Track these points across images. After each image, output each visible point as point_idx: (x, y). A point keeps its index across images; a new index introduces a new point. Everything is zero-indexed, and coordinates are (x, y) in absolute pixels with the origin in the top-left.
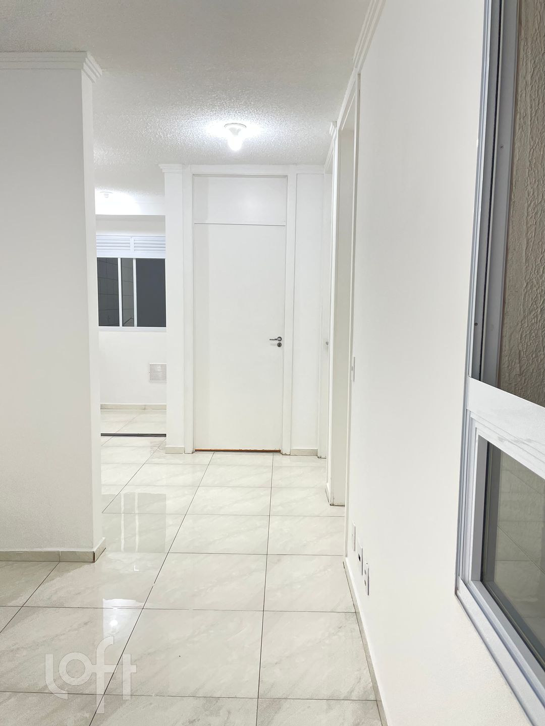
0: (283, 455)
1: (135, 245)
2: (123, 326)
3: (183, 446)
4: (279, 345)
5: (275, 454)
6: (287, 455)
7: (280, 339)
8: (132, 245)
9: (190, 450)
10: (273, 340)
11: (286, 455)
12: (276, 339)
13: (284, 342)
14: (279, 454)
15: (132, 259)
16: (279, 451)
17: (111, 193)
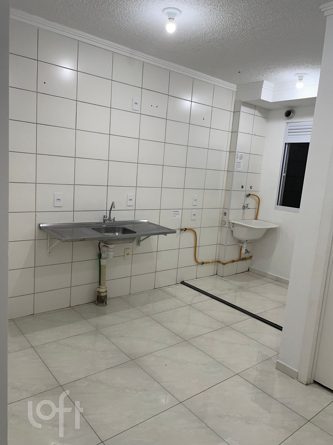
3: (297, 370)
17: (305, 74)
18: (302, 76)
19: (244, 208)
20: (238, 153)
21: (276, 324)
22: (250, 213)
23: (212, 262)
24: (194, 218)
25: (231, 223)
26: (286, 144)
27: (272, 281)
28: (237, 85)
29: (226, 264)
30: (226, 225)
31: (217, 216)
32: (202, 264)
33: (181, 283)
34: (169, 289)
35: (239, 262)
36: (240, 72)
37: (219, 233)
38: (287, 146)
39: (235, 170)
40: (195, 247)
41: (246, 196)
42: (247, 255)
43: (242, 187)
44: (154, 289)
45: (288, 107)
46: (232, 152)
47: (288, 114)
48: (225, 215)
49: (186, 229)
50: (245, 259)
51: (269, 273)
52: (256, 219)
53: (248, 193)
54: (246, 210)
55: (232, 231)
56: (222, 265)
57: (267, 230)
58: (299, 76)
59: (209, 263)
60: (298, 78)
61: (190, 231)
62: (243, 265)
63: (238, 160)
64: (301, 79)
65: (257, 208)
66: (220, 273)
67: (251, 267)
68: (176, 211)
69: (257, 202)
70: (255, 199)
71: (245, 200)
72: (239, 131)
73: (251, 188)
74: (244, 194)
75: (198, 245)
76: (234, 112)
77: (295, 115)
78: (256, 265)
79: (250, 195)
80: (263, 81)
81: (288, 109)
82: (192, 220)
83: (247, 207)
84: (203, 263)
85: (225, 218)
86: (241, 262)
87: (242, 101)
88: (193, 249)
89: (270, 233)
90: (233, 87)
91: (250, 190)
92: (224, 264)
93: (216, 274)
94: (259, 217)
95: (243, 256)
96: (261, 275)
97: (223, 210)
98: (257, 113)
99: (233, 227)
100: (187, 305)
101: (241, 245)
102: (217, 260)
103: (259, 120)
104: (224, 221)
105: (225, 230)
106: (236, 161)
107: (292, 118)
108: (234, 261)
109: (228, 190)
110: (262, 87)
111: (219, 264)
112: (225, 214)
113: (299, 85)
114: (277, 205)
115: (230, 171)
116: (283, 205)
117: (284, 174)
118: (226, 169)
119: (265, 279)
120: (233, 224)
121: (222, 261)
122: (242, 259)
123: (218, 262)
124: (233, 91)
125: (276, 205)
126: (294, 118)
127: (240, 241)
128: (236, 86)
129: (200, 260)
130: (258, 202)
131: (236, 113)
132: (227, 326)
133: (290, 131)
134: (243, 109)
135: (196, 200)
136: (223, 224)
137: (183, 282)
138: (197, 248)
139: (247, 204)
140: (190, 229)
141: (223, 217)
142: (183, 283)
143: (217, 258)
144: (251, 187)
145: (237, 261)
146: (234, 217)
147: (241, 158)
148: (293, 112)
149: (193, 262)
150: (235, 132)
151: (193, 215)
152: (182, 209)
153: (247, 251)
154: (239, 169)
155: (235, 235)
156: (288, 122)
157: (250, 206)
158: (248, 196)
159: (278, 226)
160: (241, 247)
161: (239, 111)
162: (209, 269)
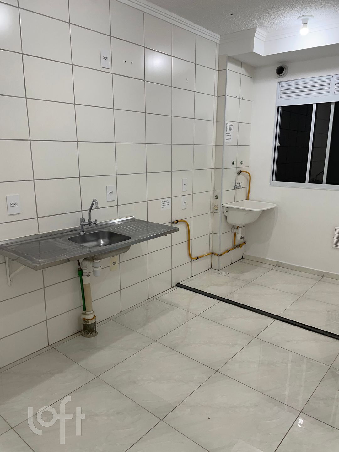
1: (336, 86)
2: (309, 183)
8: (333, 86)
15: (331, 104)
19: (236, 187)
20: (228, 122)
21: (307, 325)
22: (242, 193)
23: (206, 256)
24: (184, 206)
25: (224, 208)
26: (278, 107)
27: (272, 267)
28: (221, 36)
29: (221, 255)
30: (219, 211)
31: (207, 200)
32: (196, 260)
33: (177, 286)
34: (166, 296)
35: (233, 250)
36: (232, 15)
37: (212, 221)
38: (280, 110)
40: (189, 241)
41: (238, 174)
42: (242, 241)
43: (233, 163)
44: (149, 299)
45: (280, 62)
46: (220, 121)
47: (280, 71)
48: (217, 199)
49: (177, 221)
50: (240, 246)
51: (267, 258)
52: (248, 199)
53: (239, 169)
54: (239, 190)
55: (226, 216)
56: (217, 257)
59: (204, 256)
60: (302, 21)
61: (182, 223)
62: (237, 253)
63: (228, 130)
64: (305, 23)
65: (248, 186)
66: (215, 265)
67: (245, 253)
68: (164, 200)
70: (245, 176)
71: (237, 179)
72: (227, 94)
73: (241, 164)
74: (235, 171)
75: (191, 238)
76: (218, 71)
77: (287, 72)
78: (251, 251)
79: (241, 172)
80: (255, 29)
81: (280, 65)
82: (182, 209)
83: (239, 186)
84: (198, 258)
85: (217, 202)
86: (235, 249)
87: (229, 55)
88: (185, 244)
90: (216, 37)
91: (241, 166)
92: (220, 256)
93: (211, 268)
94: (250, 197)
95: (237, 243)
96: (258, 262)
97: (214, 193)
98: (243, 71)
99: (227, 211)
100: (195, 315)
101: (235, 231)
102: (211, 252)
103: (246, 79)
104: (216, 206)
105: (219, 217)
106: (226, 133)
107: (284, 76)
108: (229, 250)
109: (219, 169)
110: (254, 36)
111: (213, 256)
112: (217, 197)
114: (272, 181)
115: (219, 145)
116: (276, 181)
117: (278, 145)
118: (214, 144)
119: (264, 265)
120: (227, 208)
121: (217, 252)
122: (236, 246)
123: (213, 253)
124: (217, 43)
125: (270, 181)
126: (287, 75)
127: (233, 227)
128: (219, 36)
129: (194, 254)
130: (249, 179)
131: (222, 71)
132: (254, 338)
133: (283, 92)
134: (230, 66)
135: (185, 184)
136: (215, 209)
137: (178, 283)
138: (191, 241)
139: (240, 183)
140: (182, 221)
141: (214, 202)
142: (179, 285)
143: (210, 250)
144: (241, 162)
145: (231, 249)
146: (227, 200)
147: (231, 128)
148: (285, 69)
149: (188, 259)
150: (221, 96)
151: (183, 203)
152: (172, 197)
153: (241, 237)
154: (229, 142)
155: (229, 220)
156: (280, 81)
157: (242, 185)
158: (239, 173)
159: (275, 205)
160: (235, 233)
161: (226, 69)
162: (204, 263)
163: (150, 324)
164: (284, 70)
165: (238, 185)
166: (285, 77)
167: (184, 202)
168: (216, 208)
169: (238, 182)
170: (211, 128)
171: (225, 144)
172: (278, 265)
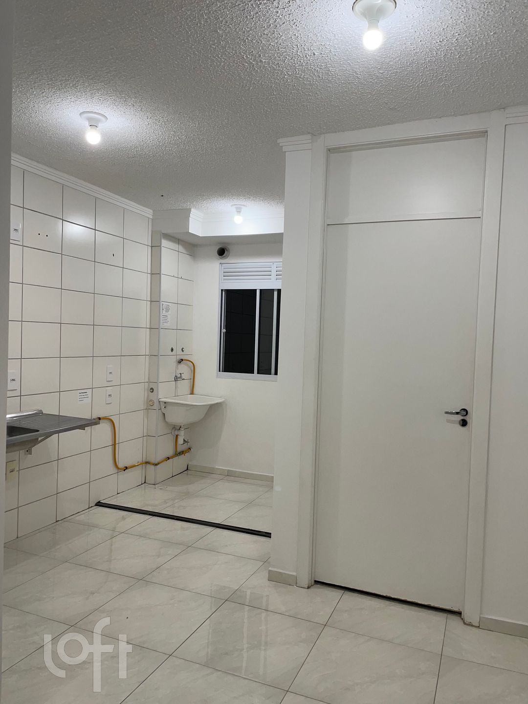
0: (465, 623)
1: (278, 273)
2: (258, 374)
3: (294, 574)
4: (464, 423)
5: (450, 616)
6: (472, 626)
7: (465, 412)
8: (274, 273)
9: (305, 580)
10: (452, 413)
11: (470, 625)
12: (457, 413)
13: (472, 419)
14: (459, 618)
15: (273, 290)
16: (459, 613)
17: (244, 205)
18: (240, 208)
19: (176, 379)
20: (164, 303)
22: (184, 386)
23: (138, 465)
24: (109, 400)
25: (161, 403)
26: (222, 290)
27: (222, 477)
28: (153, 211)
29: (159, 463)
30: (155, 407)
31: (138, 394)
32: (124, 470)
33: (96, 505)
34: (81, 518)
35: (175, 459)
36: (162, 196)
37: (146, 420)
38: (224, 293)
39: (162, 326)
40: (114, 445)
41: (178, 362)
42: (185, 446)
43: (172, 350)
44: (56, 521)
45: (220, 243)
46: (155, 301)
47: (222, 252)
48: (152, 392)
49: (100, 419)
50: (183, 454)
51: (216, 467)
52: (192, 393)
53: (179, 357)
54: (180, 383)
55: (164, 414)
56: (153, 467)
57: (210, 407)
58: (236, 208)
59: (135, 466)
60: (235, 209)
61: (106, 421)
62: (180, 463)
63: (164, 312)
64: (239, 211)
65: (192, 378)
66: (151, 479)
67: (190, 463)
68: (83, 392)
69: (191, 370)
70: (187, 365)
71: (177, 368)
72: (162, 272)
73: (183, 351)
74: (174, 359)
75: (117, 442)
76: (152, 247)
77: (230, 254)
78: (199, 459)
79: (182, 360)
80: (190, 209)
81: (220, 247)
82: (107, 404)
83: (181, 377)
84: (126, 468)
85: (153, 396)
86: (177, 458)
87: (165, 232)
88: (110, 449)
89: (214, 409)
90: (149, 213)
91: (182, 353)
92: (156, 465)
93: (145, 483)
94: (195, 391)
95: (179, 449)
96: (206, 473)
97: (149, 385)
98: (181, 249)
99: (165, 407)
100: (119, 533)
101: (176, 433)
102: (144, 460)
103: (185, 258)
104: (151, 401)
105: (155, 415)
106: (162, 314)
107: (226, 257)
108: (169, 458)
109: (154, 356)
110: (190, 217)
111: (148, 466)
112: (152, 390)
113: (238, 219)
114: (220, 371)
115: (154, 329)
116: (224, 372)
117: (224, 330)
118: (148, 327)
119: (212, 476)
120: (165, 403)
121: (153, 461)
122: (178, 454)
123: (147, 463)
124: (149, 218)
125: (217, 372)
127: (176, 428)
128: (151, 211)
129: (121, 465)
130: (193, 369)
131: (155, 247)
132: (188, 547)
133: (226, 274)
134: (165, 243)
135: (110, 373)
136: (149, 405)
137: (99, 502)
138: (117, 446)
139: (181, 374)
140: (105, 418)
141: (148, 396)
142: (99, 504)
143: (144, 456)
144: (182, 349)
145: (172, 457)
146: (165, 393)
147: (167, 310)
148: (227, 250)
149: (112, 470)
150: (156, 274)
151: (107, 395)
152: (92, 388)
153: (184, 441)
154: (166, 325)
155: (169, 419)
156: (222, 262)
157: (184, 376)
158: (180, 362)
159: (223, 400)
160: (177, 436)
161: (160, 246)
162: (135, 476)
163: (59, 547)
164: (226, 252)
165: (179, 376)
166: (227, 259)
167: (109, 395)
168: (151, 403)
169: (179, 372)
170: (145, 308)
171: (161, 327)
172: (230, 475)
